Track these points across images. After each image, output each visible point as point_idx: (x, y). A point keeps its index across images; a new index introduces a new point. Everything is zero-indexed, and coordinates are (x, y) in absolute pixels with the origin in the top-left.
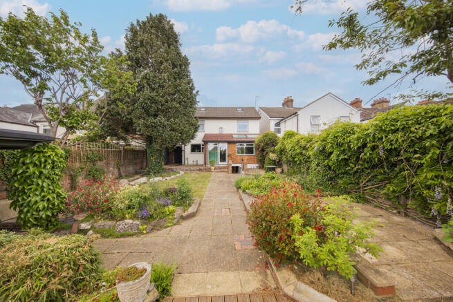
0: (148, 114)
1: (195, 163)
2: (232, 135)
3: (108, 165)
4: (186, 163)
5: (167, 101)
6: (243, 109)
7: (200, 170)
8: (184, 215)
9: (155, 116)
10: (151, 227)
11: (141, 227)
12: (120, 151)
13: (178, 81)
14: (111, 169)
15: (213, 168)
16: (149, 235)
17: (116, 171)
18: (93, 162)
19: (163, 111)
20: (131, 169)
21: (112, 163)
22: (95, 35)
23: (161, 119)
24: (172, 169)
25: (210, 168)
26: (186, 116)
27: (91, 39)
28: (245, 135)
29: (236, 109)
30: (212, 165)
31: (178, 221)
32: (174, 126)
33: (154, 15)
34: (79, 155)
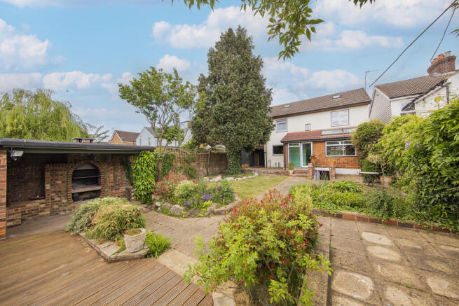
0: (219, 123)
1: (277, 166)
2: (321, 131)
3: (199, 165)
4: (268, 166)
5: (234, 108)
6: (342, 95)
7: (277, 173)
8: (216, 210)
9: (225, 122)
10: (188, 213)
11: (183, 212)
12: (208, 155)
13: (244, 86)
14: (201, 168)
15: (291, 172)
16: (186, 219)
17: (205, 171)
18: (188, 163)
19: (231, 118)
20: (217, 169)
21: (202, 163)
22: (176, 72)
23: (230, 125)
24: (251, 171)
25: (288, 172)
26: (253, 118)
27: (174, 76)
28: (342, 129)
29: (331, 97)
30: (291, 169)
31: (209, 215)
32: (240, 130)
33: (224, 33)
34: (180, 158)
